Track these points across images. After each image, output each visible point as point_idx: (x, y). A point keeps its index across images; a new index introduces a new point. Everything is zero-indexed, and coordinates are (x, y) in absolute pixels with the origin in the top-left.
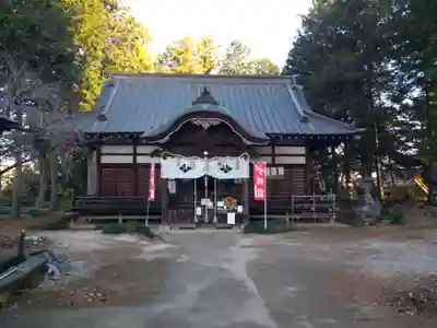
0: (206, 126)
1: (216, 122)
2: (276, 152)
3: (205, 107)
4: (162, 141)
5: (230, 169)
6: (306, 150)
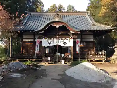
0: (57, 27)
1: (61, 25)
2: (83, 37)
3: (57, 20)
4: (42, 32)
5: (66, 43)
6: (94, 37)
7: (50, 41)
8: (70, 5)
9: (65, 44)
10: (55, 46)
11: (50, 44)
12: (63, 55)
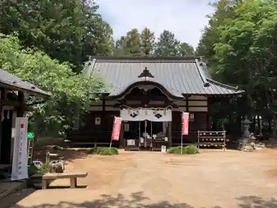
0: (146, 90)
2: (189, 105)
5: (161, 116)
6: (208, 104)
7: (133, 111)
8: (165, 32)
9: (158, 118)
10: (143, 122)
11: (134, 117)
12: (155, 136)
